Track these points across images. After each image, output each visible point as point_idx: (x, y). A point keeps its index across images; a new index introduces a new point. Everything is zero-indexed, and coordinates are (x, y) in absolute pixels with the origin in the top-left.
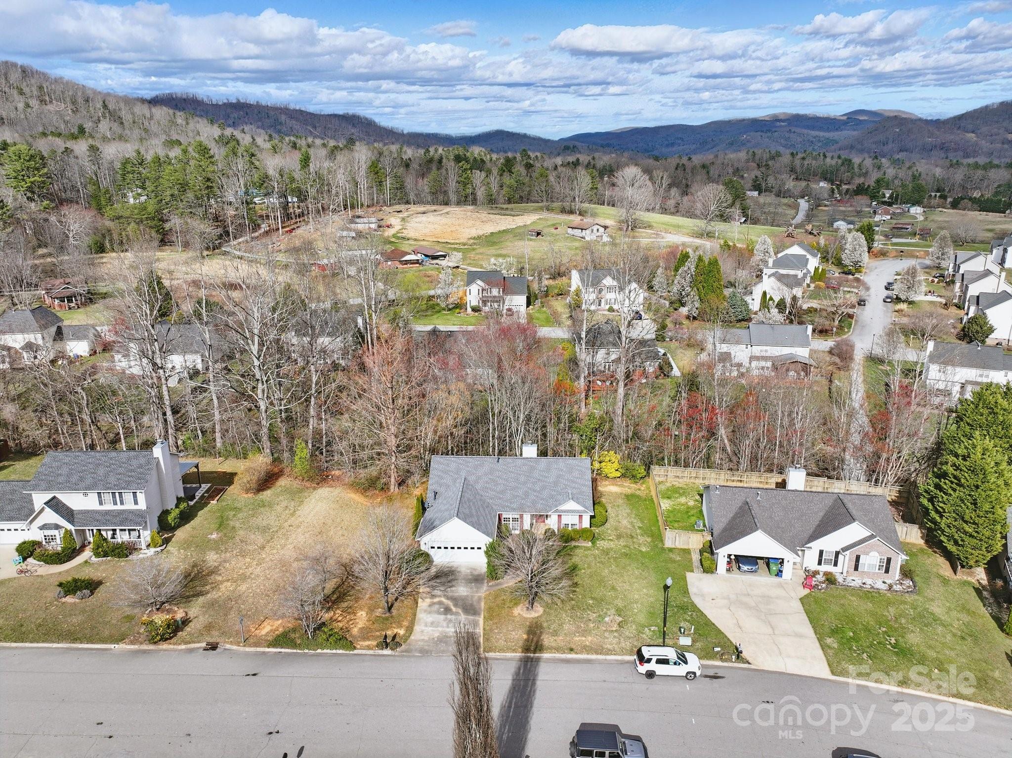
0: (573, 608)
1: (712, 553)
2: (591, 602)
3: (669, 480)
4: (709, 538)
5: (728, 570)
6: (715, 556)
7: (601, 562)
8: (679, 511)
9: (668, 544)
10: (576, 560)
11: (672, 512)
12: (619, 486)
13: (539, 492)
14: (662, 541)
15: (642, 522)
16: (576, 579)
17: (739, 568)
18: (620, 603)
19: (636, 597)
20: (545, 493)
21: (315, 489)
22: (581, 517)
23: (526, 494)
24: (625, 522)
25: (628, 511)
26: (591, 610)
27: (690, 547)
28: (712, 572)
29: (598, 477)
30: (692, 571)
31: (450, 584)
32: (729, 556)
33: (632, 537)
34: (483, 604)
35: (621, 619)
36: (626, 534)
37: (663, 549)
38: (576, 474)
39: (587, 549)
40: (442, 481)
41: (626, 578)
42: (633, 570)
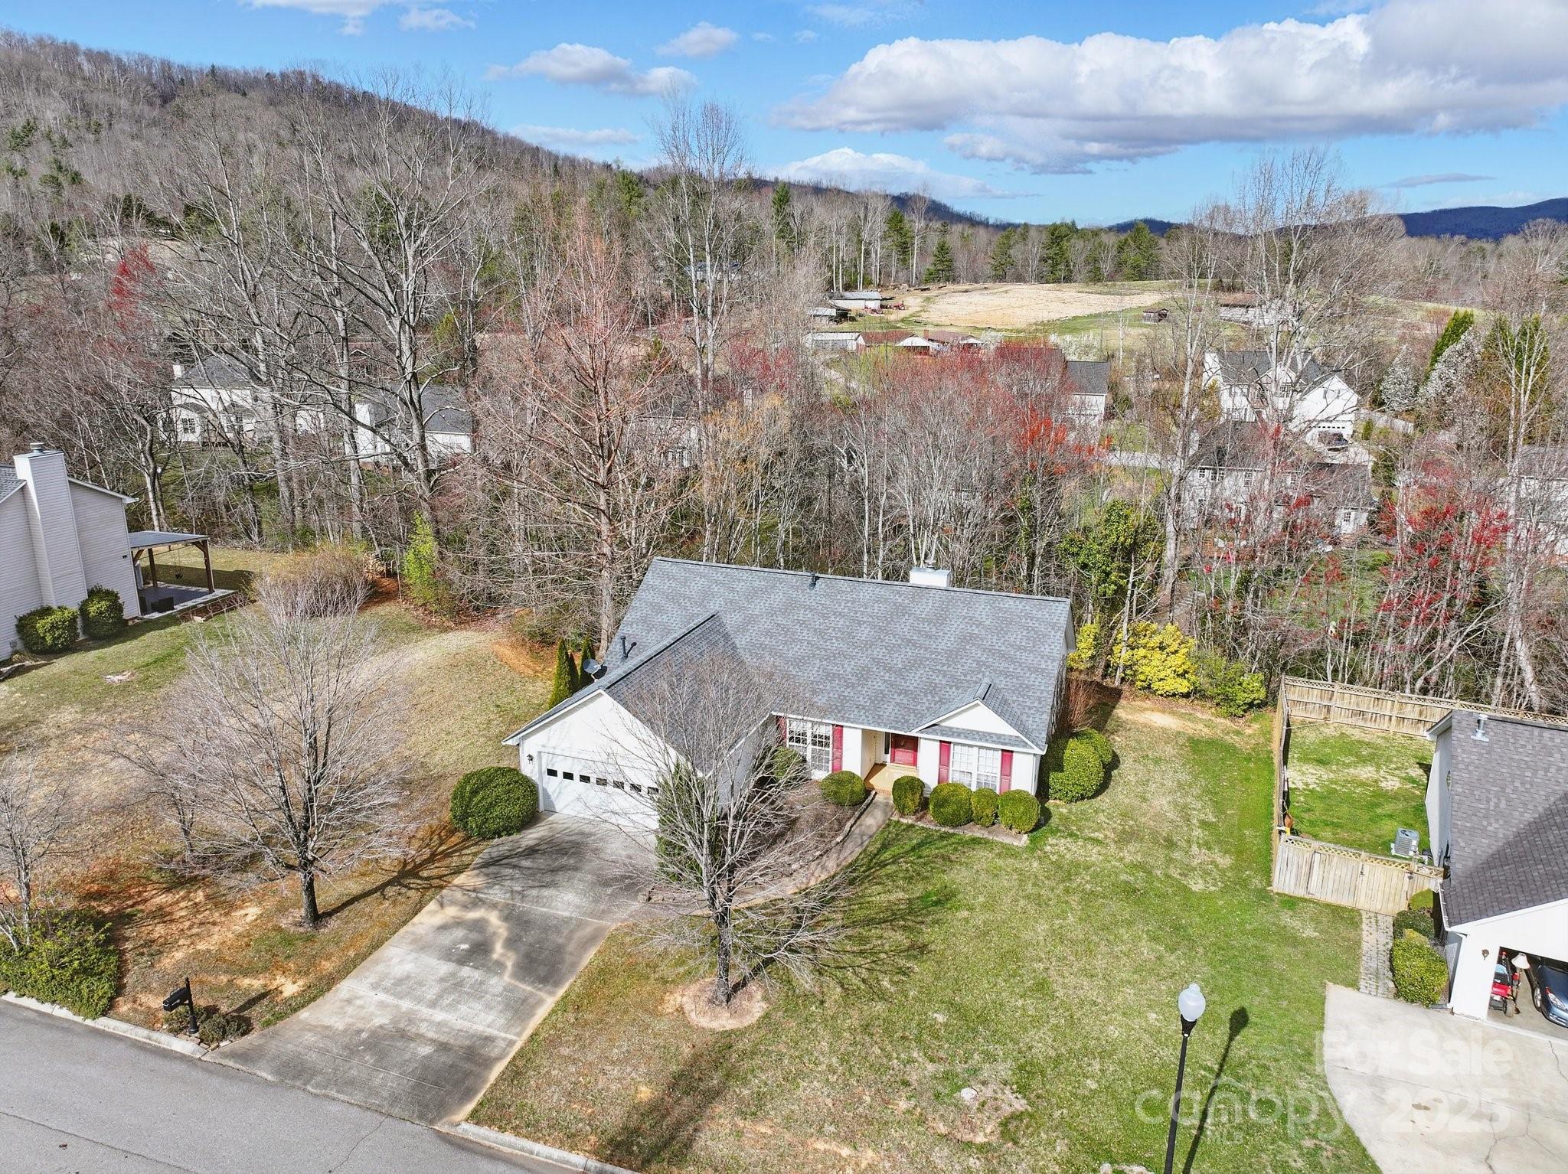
0: (866, 1028)
1: (1440, 936)
2: (941, 1018)
3: (1336, 717)
4: (1435, 884)
5: (1499, 1008)
6: (1451, 947)
7: (1038, 901)
8: (1348, 799)
9: (1284, 881)
10: (958, 876)
11: (1322, 798)
12: (1181, 716)
13: (899, 672)
14: (1267, 872)
15: (1219, 808)
16: (929, 934)
17: (1546, 1008)
18: (1041, 1044)
19: (1114, 1032)
20: (915, 680)
21: (446, 630)
22: (1007, 755)
23: (863, 674)
24: (1162, 803)
25: (1184, 777)
26: (925, 1049)
27: (1362, 903)
28: (1430, 1003)
29: (1125, 687)
30: (1354, 984)
31: (547, 878)
32: (1507, 955)
33: (1170, 844)
34: (591, 954)
35: (1020, 1105)
36: (1154, 834)
37: (1264, 896)
38: (1017, 636)
39: (1009, 852)
40: (658, 619)
41: (1100, 963)
42: (1136, 939)
